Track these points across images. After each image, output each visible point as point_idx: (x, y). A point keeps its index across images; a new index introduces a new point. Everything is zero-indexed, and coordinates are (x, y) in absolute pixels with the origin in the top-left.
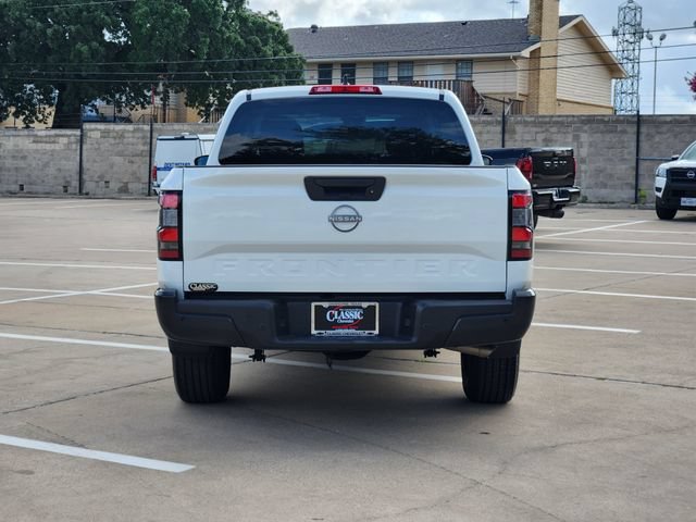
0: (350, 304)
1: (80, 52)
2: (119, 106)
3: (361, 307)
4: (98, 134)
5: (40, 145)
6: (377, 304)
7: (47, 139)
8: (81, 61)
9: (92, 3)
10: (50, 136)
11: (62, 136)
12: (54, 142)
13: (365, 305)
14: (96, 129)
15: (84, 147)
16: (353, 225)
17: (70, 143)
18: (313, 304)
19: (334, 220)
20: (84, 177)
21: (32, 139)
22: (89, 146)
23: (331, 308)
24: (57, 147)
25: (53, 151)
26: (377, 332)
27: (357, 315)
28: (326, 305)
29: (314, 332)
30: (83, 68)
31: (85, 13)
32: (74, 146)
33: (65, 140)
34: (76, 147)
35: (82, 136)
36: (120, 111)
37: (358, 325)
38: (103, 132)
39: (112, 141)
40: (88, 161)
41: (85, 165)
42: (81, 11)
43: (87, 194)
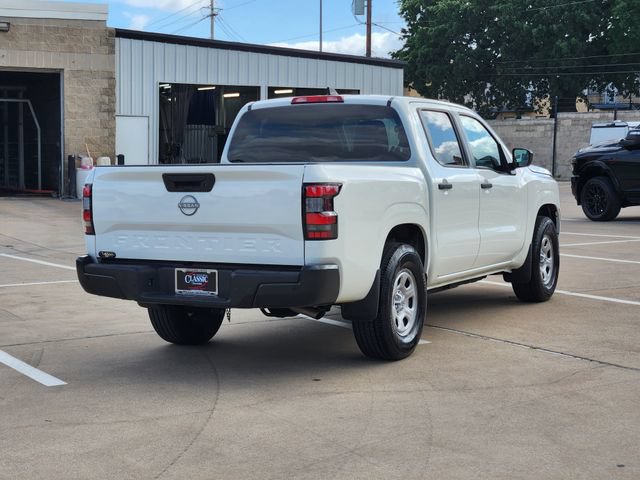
0: (199, 270)
1: (561, 49)
2: (612, 96)
3: (206, 273)
4: (569, 122)
5: (521, 133)
6: (216, 271)
7: (528, 128)
8: (562, 56)
9: (574, 3)
10: (530, 125)
11: (539, 125)
12: (533, 131)
13: (209, 271)
14: (568, 118)
15: (558, 134)
16: (193, 210)
17: (546, 131)
18: (177, 269)
19: (182, 206)
20: (557, 161)
21: (515, 128)
22: (562, 134)
23: (188, 273)
24: (535, 135)
25: (532, 138)
26: (216, 293)
27: (204, 279)
28: (184, 270)
29: (177, 290)
30: (563, 63)
31: (566, 13)
32: (549, 133)
33: (542, 129)
34: (550, 134)
35: (555, 124)
36: (612, 100)
37: (205, 287)
38: (574, 120)
39: (581, 128)
40: (560, 146)
41: (558, 150)
42: (563, 11)
43: (559, 177)
